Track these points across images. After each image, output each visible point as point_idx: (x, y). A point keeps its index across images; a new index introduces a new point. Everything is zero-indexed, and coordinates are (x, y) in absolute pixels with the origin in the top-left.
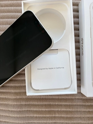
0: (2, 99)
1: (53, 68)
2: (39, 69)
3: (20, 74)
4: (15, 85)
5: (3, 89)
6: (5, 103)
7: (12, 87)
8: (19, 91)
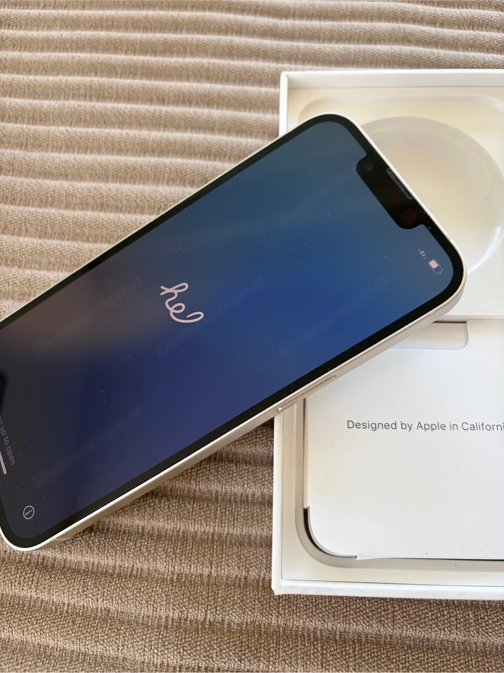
0: (84, 616)
1: (443, 427)
2: (357, 425)
3: (221, 460)
4: (181, 526)
5: (102, 550)
6: (99, 649)
7: (159, 536)
8: (206, 572)
